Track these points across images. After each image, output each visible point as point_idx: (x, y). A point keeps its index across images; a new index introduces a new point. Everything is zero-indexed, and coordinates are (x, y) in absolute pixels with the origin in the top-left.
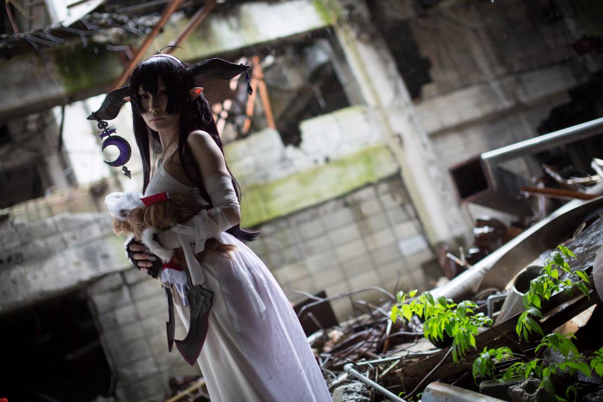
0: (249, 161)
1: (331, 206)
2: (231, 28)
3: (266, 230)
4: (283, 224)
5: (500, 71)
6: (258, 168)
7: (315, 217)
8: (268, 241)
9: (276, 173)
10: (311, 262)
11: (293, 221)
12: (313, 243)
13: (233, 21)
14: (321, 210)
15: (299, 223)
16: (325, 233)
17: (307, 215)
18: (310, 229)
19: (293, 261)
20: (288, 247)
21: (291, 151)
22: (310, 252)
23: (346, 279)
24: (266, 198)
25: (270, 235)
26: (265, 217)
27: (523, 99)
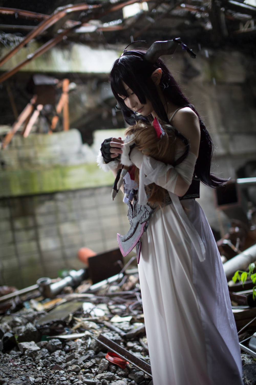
0: (57, 148)
1: (103, 190)
2: (64, 57)
3: (59, 196)
4: (71, 195)
5: (222, 129)
6: (62, 154)
7: (92, 195)
8: (60, 204)
9: (73, 160)
10: (84, 225)
11: (78, 194)
12: (88, 212)
13: (66, 53)
14: (97, 192)
15: (81, 197)
16: (96, 207)
17: (88, 193)
18: (88, 202)
19: (73, 221)
20: (71, 211)
21: (85, 148)
22: (85, 217)
23: (104, 240)
24: (64, 175)
25: (62, 201)
26: (61, 188)
27: (232, 150)
